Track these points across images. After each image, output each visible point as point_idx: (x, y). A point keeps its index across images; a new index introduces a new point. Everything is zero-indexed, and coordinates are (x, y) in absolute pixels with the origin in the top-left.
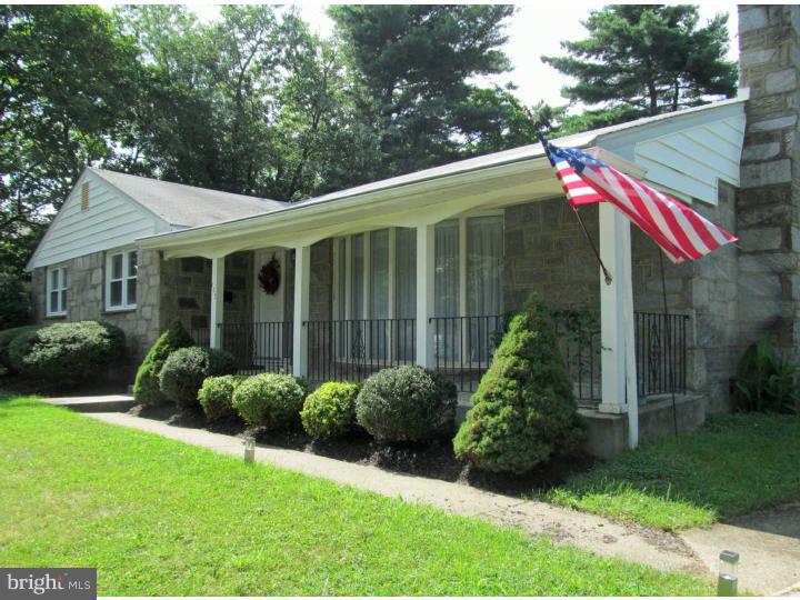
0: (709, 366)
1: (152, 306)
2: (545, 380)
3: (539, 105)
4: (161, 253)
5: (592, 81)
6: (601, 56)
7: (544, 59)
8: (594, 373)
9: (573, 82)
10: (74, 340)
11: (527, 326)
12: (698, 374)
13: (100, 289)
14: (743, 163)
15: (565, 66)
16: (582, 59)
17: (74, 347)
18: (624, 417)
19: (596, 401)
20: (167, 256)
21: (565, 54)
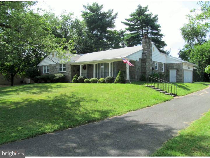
0: (138, 77)
1: (70, 71)
2: (122, 76)
3: (121, 30)
4: (71, 64)
5: (131, 27)
6: (133, 22)
7: (122, 22)
8: (126, 76)
9: (127, 27)
10: (60, 76)
11: (120, 72)
12: (136, 77)
13: (58, 69)
14: (142, 56)
15: (126, 24)
16: (129, 23)
17: (61, 77)
18: (128, 80)
19: (126, 79)
20: (72, 65)
21: (126, 21)
